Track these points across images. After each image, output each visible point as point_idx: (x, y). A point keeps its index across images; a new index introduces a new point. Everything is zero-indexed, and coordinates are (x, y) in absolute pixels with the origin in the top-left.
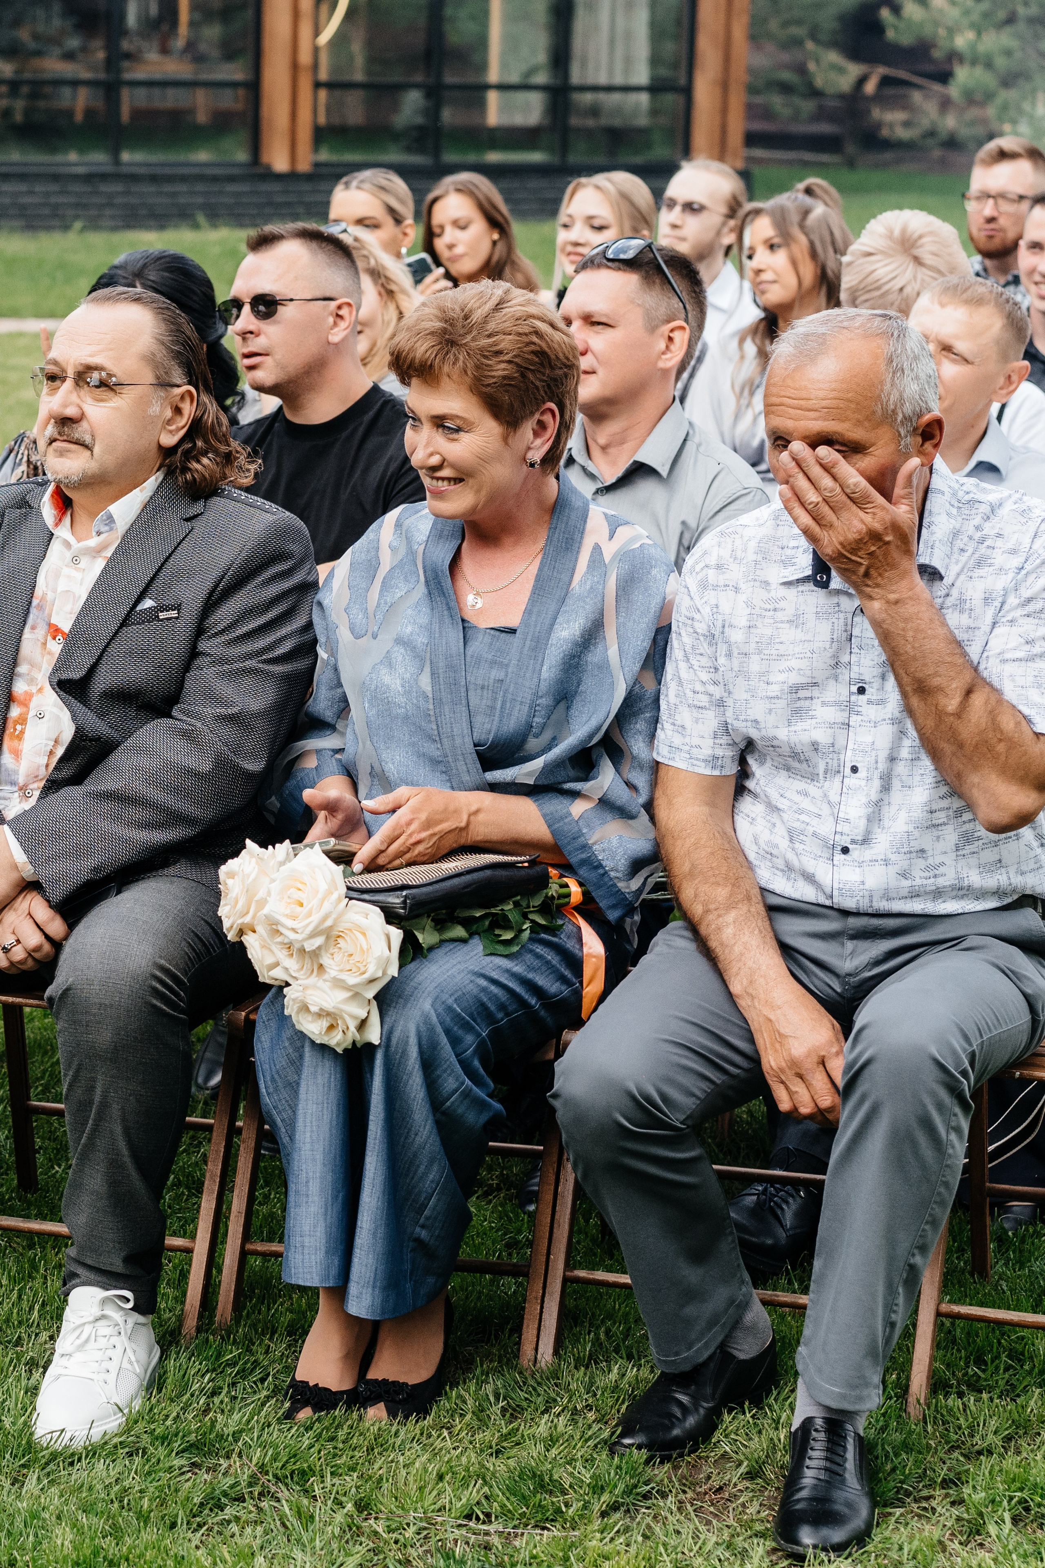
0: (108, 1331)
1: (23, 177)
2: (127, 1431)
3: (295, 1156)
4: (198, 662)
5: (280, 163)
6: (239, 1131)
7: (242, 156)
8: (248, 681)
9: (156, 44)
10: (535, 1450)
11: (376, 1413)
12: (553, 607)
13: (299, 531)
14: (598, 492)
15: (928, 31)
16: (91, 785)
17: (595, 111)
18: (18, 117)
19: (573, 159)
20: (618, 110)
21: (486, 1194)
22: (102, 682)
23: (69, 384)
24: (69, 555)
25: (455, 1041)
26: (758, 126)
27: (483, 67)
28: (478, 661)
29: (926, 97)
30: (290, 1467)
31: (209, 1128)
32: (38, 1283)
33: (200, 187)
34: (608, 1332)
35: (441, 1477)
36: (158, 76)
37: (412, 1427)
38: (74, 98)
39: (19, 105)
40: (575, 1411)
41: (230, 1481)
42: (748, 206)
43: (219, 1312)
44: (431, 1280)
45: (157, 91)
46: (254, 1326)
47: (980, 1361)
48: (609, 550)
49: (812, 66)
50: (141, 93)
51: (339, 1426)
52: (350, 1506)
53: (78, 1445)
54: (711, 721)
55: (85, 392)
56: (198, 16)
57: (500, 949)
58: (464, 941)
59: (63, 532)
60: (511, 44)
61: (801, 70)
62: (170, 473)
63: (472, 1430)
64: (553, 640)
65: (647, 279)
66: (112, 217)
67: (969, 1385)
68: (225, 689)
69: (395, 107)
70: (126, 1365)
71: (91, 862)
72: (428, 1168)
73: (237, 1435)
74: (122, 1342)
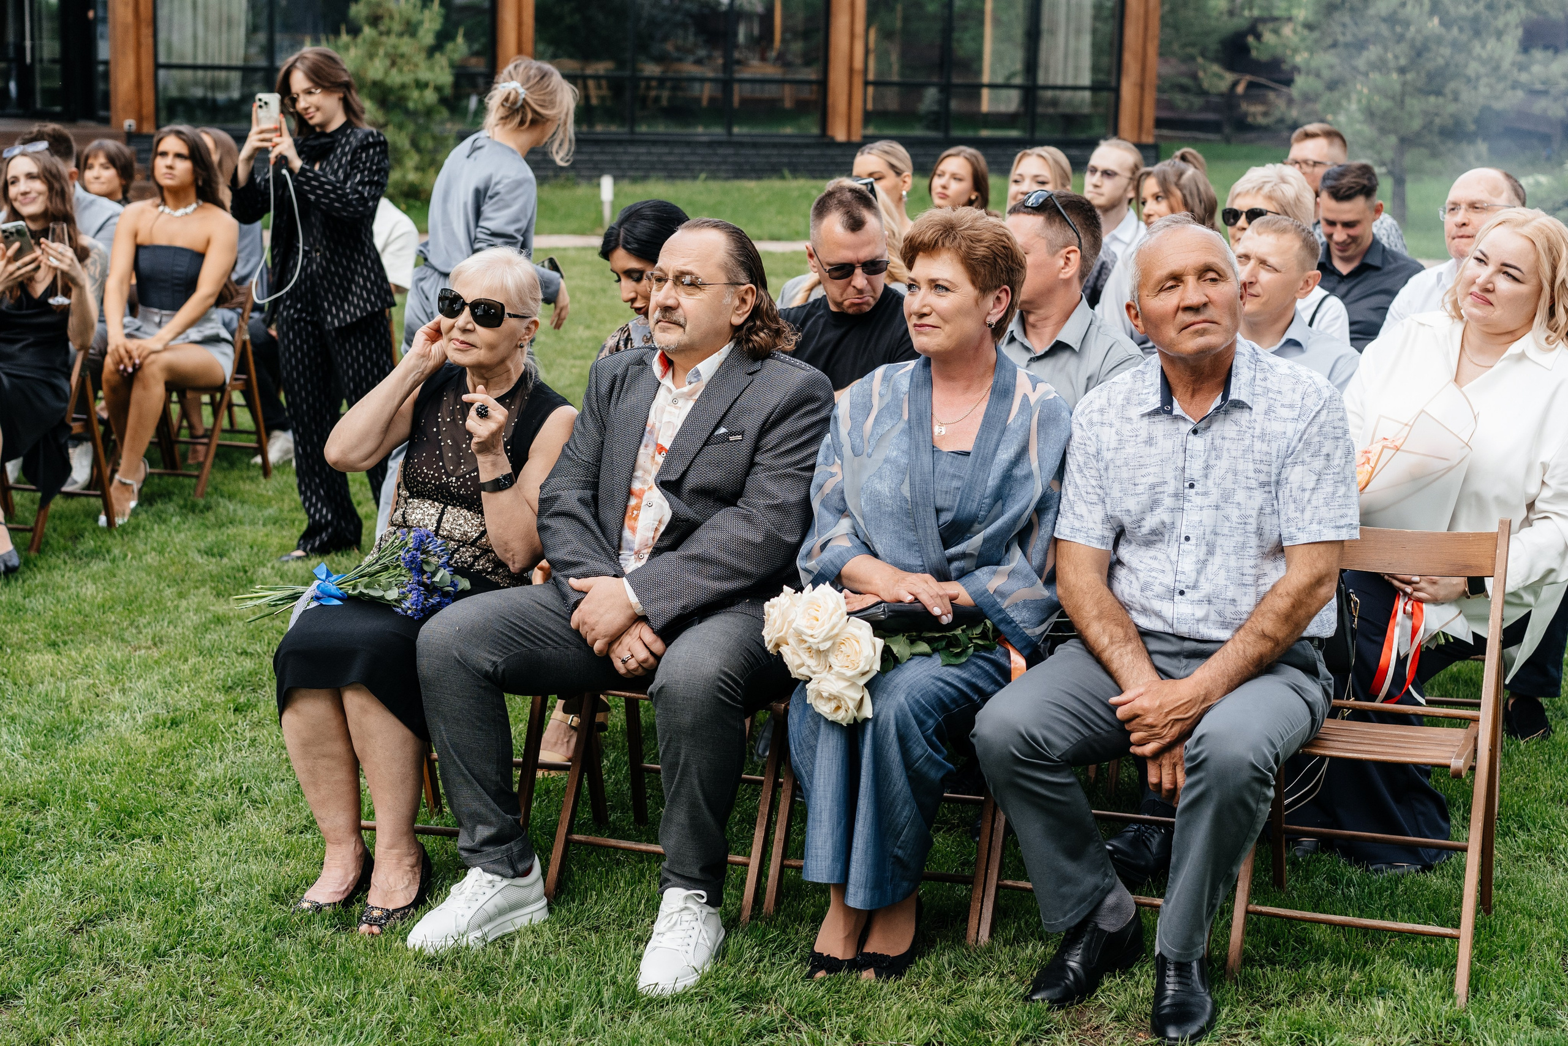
0: (689, 918)
1: (666, 143)
2: (700, 984)
3: (813, 795)
4: (756, 469)
5: (840, 136)
6: (781, 785)
7: (815, 131)
8: (788, 482)
9: (757, 56)
10: (974, 1000)
11: (868, 976)
12: (995, 437)
13: (824, 382)
14: (1032, 360)
15: (1279, 52)
16: (683, 551)
17: (1054, 103)
18: (664, 103)
19: (1038, 135)
20: (1070, 103)
21: (949, 830)
22: (691, 482)
23: (669, 284)
24: (670, 398)
25: (921, 723)
26: (1166, 114)
27: (979, 72)
28: (944, 474)
29: (1278, 96)
30: (809, 1010)
31: (761, 783)
32: (644, 885)
33: (786, 151)
34: (1026, 922)
35: (910, 1018)
36: (758, 76)
37: (892, 984)
38: (702, 91)
39: (665, 94)
40: (1002, 975)
41: (768, 1019)
42: (1143, 169)
43: (765, 906)
44: (905, 884)
45: (758, 87)
46: (788, 916)
47: (1275, 944)
48: (1033, 398)
49: (1201, 74)
50: (747, 87)
51: (843, 983)
52: (847, 1037)
53: (667, 993)
54: (1098, 514)
55: (680, 289)
56: (788, 36)
57: (954, 661)
58: (928, 655)
59: (667, 382)
60: (998, 56)
61: (1194, 77)
62: (738, 343)
63: (932, 987)
64: (997, 460)
65: (1050, 220)
66: (727, 171)
67: (1268, 960)
68: (771, 487)
69: (920, 99)
70: (701, 941)
71: (681, 603)
72: (903, 808)
73: (774, 989)
74: (698, 925)
